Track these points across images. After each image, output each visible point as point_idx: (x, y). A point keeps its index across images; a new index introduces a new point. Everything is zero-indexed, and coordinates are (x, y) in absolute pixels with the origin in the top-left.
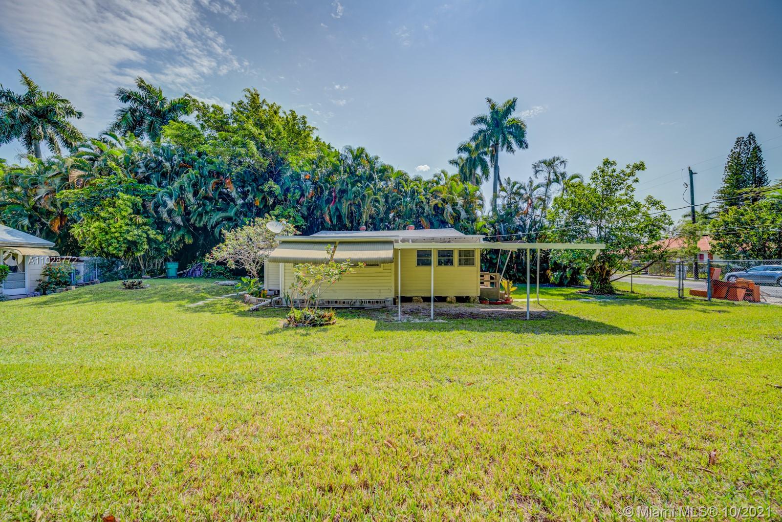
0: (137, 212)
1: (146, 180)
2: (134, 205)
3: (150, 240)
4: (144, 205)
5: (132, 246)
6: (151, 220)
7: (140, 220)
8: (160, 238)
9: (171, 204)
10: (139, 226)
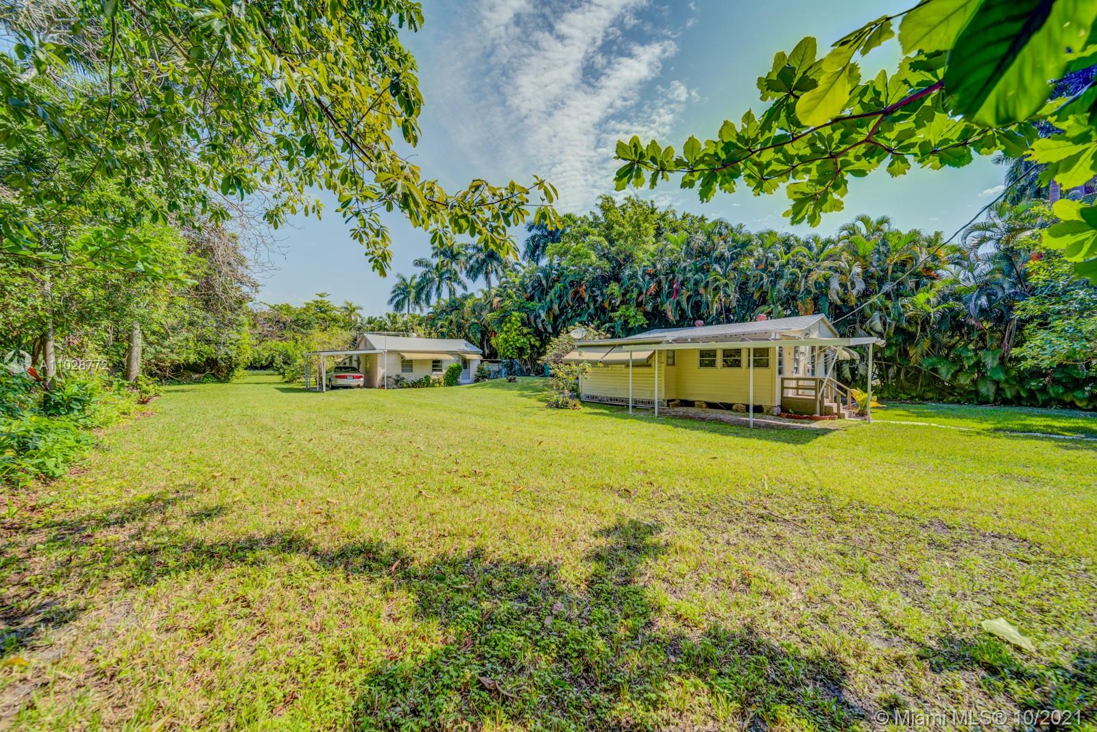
0: (524, 324)
1: (531, 298)
2: (522, 319)
3: (532, 346)
4: (528, 318)
5: (521, 350)
6: (532, 330)
7: (525, 330)
8: (538, 344)
9: (543, 315)
10: (525, 335)
